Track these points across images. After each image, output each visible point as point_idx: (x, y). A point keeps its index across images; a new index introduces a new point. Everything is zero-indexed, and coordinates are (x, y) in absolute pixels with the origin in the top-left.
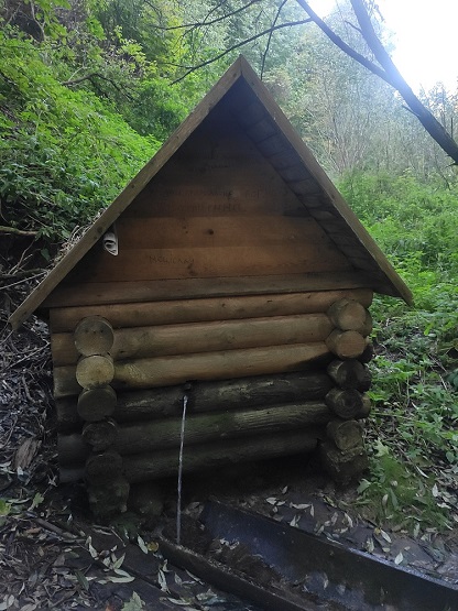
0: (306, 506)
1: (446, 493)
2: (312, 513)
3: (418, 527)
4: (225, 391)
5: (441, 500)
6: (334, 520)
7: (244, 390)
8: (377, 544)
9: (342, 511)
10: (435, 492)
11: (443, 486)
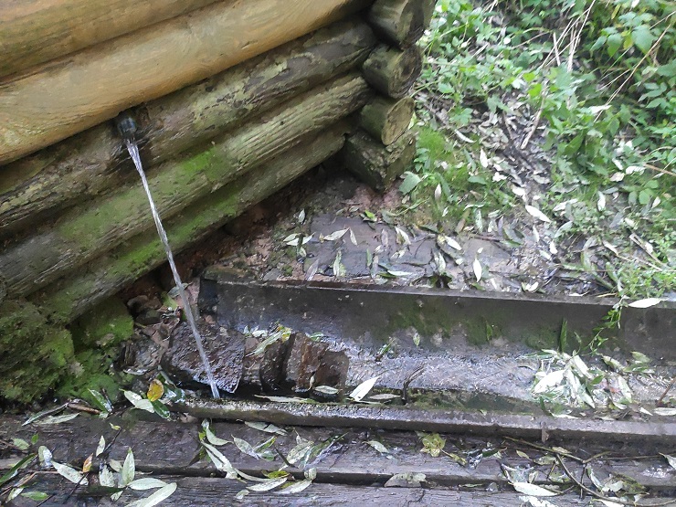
0: (342, 232)
1: (496, 159)
2: (354, 240)
3: (479, 215)
4: (205, 108)
5: (492, 169)
6: (386, 241)
7: (240, 96)
8: (447, 256)
9: (391, 226)
10: (485, 162)
11: (489, 149)
